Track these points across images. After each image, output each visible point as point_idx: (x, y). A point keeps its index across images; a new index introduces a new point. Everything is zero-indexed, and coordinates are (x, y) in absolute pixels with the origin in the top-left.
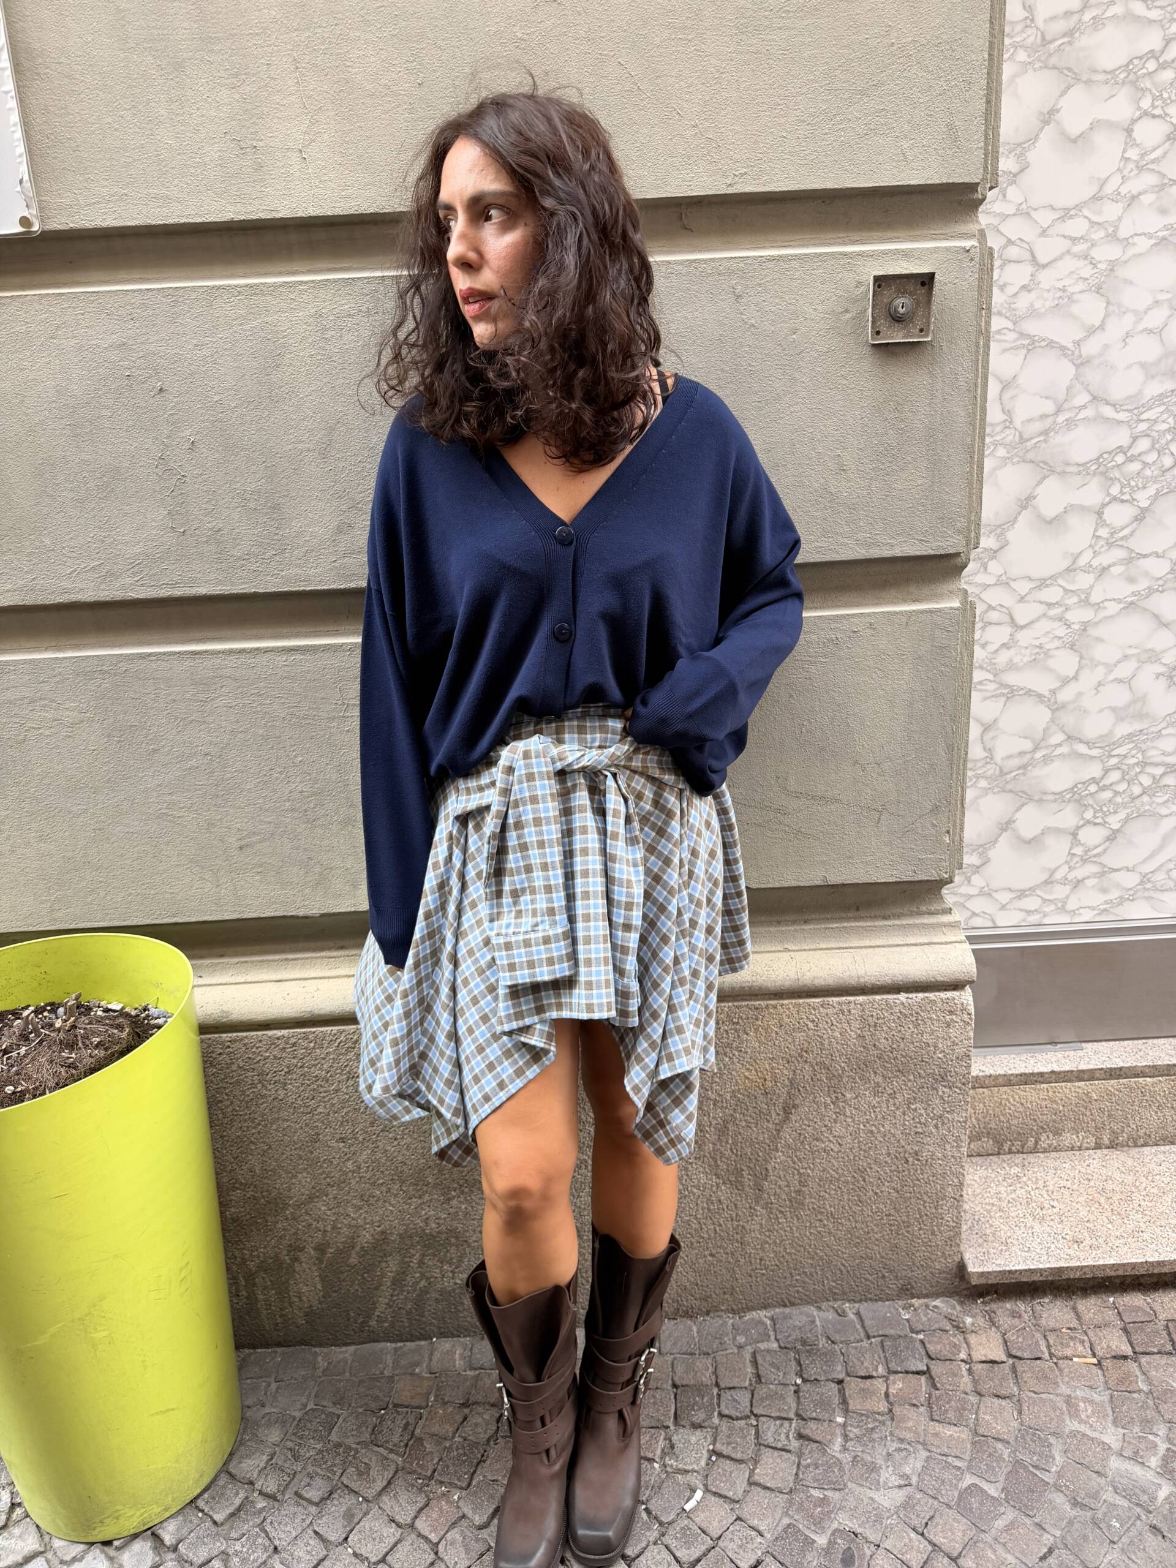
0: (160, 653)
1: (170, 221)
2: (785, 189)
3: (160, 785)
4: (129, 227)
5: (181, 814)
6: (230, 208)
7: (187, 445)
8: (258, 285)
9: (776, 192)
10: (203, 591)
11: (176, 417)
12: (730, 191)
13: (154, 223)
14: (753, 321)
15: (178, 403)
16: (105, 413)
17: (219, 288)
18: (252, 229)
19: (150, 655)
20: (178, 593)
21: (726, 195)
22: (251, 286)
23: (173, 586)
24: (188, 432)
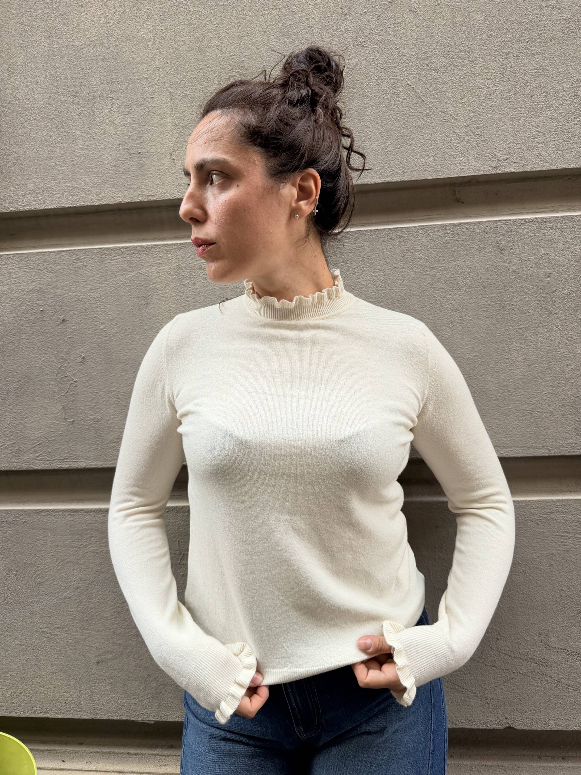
0: (49, 510)
1: (78, 205)
2: (540, 169)
3: (43, 610)
4: (50, 209)
5: (56, 633)
6: (121, 195)
7: (79, 360)
8: (136, 247)
9: (532, 172)
10: (83, 464)
11: (73, 340)
12: (495, 172)
13: (67, 206)
14: (514, 268)
15: (74, 330)
16: (23, 336)
17: (108, 249)
18: (135, 209)
19: (43, 511)
20: (65, 466)
21: (491, 174)
22: (131, 248)
23: (62, 461)
24: (80, 351)
